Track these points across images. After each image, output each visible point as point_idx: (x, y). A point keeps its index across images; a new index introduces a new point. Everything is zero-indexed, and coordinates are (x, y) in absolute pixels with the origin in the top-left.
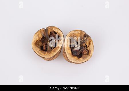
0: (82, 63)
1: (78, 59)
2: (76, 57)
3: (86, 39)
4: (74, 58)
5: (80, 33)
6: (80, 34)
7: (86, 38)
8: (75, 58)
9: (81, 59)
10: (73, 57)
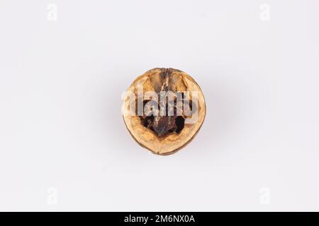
0: (192, 138)
1: (177, 137)
2: (171, 137)
3: (170, 81)
4: (168, 142)
5: (148, 79)
6: (149, 82)
7: (167, 79)
8: (170, 140)
9: (185, 131)
10: (163, 141)
